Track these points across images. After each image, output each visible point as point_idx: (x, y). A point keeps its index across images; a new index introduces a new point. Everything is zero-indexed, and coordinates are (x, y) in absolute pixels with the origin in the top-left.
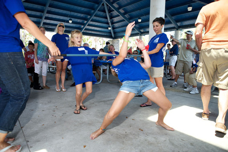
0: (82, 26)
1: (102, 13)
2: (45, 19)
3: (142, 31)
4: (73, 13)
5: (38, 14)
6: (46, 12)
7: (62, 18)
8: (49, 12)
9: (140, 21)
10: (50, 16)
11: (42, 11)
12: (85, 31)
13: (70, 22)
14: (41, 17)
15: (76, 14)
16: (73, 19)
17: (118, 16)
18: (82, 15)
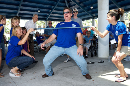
0: (48, 14)
1: (62, 4)
2: (20, 10)
3: (94, 15)
4: (40, 5)
5: (15, 7)
6: (21, 5)
7: (32, 9)
8: (23, 5)
9: (92, 8)
10: (24, 8)
11: (18, 5)
12: (50, 18)
13: (39, 11)
14: (17, 9)
15: (43, 5)
16: (41, 9)
17: (75, 5)
18: (48, 6)
